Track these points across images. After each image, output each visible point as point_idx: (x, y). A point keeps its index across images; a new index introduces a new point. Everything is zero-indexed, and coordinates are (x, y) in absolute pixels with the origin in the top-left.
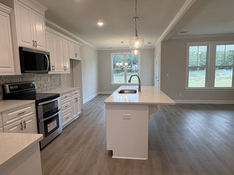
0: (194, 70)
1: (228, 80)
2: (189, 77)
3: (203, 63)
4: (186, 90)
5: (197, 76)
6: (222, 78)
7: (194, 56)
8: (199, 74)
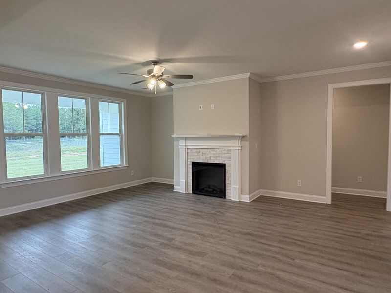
0: (15, 139)
1: (75, 153)
2: (7, 153)
3: (31, 126)
4: (3, 186)
5: (23, 150)
6: (66, 151)
7: (12, 112)
8: (26, 145)
